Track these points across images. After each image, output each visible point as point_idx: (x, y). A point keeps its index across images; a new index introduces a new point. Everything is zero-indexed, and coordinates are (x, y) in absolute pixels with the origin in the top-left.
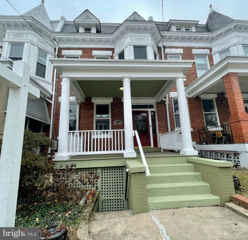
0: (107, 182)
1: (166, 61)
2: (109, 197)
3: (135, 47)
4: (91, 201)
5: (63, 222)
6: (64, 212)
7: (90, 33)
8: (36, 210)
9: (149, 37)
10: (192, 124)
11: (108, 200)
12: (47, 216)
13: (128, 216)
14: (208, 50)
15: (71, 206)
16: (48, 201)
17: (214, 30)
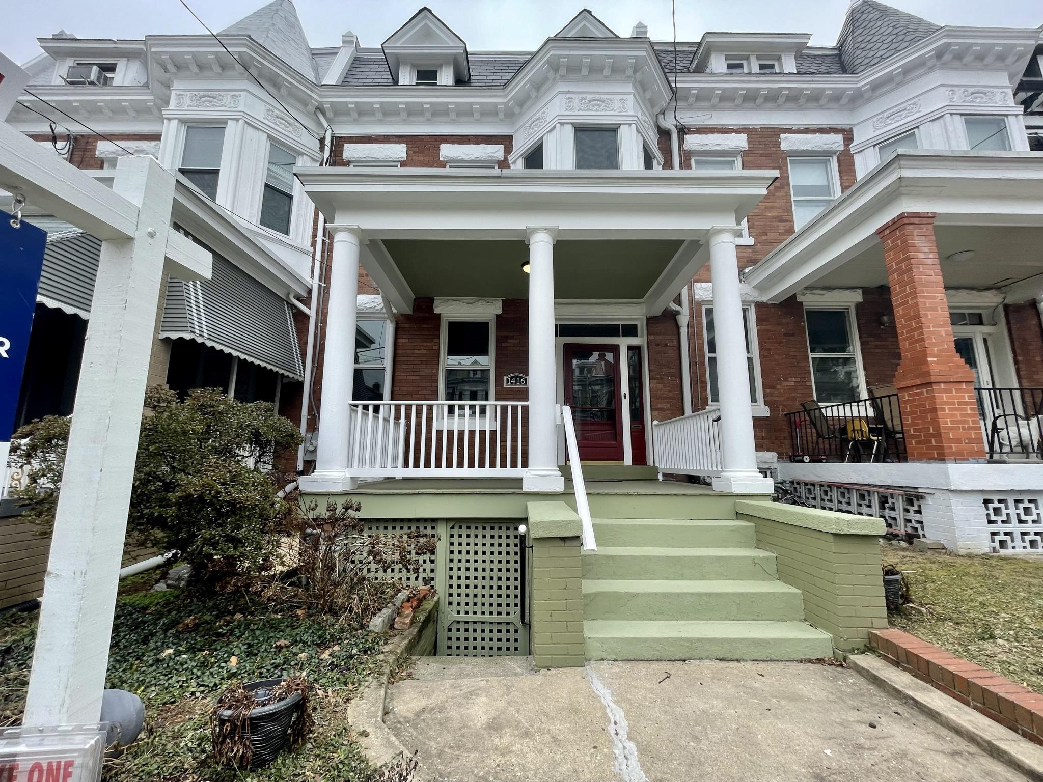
0: (468, 565)
1: (685, 173)
2: (471, 615)
3: (581, 130)
4: (408, 620)
5: (308, 675)
6: (319, 645)
7: (435, 84)
8: (235, 635)
9: (629, 93)
10: (768, 391)
11: (467, 622)
12: (265, 654)
13: (516, 674)
14: (839, 138)
15: (342, 630)
16: (276, 612)
17: (864, 67)
